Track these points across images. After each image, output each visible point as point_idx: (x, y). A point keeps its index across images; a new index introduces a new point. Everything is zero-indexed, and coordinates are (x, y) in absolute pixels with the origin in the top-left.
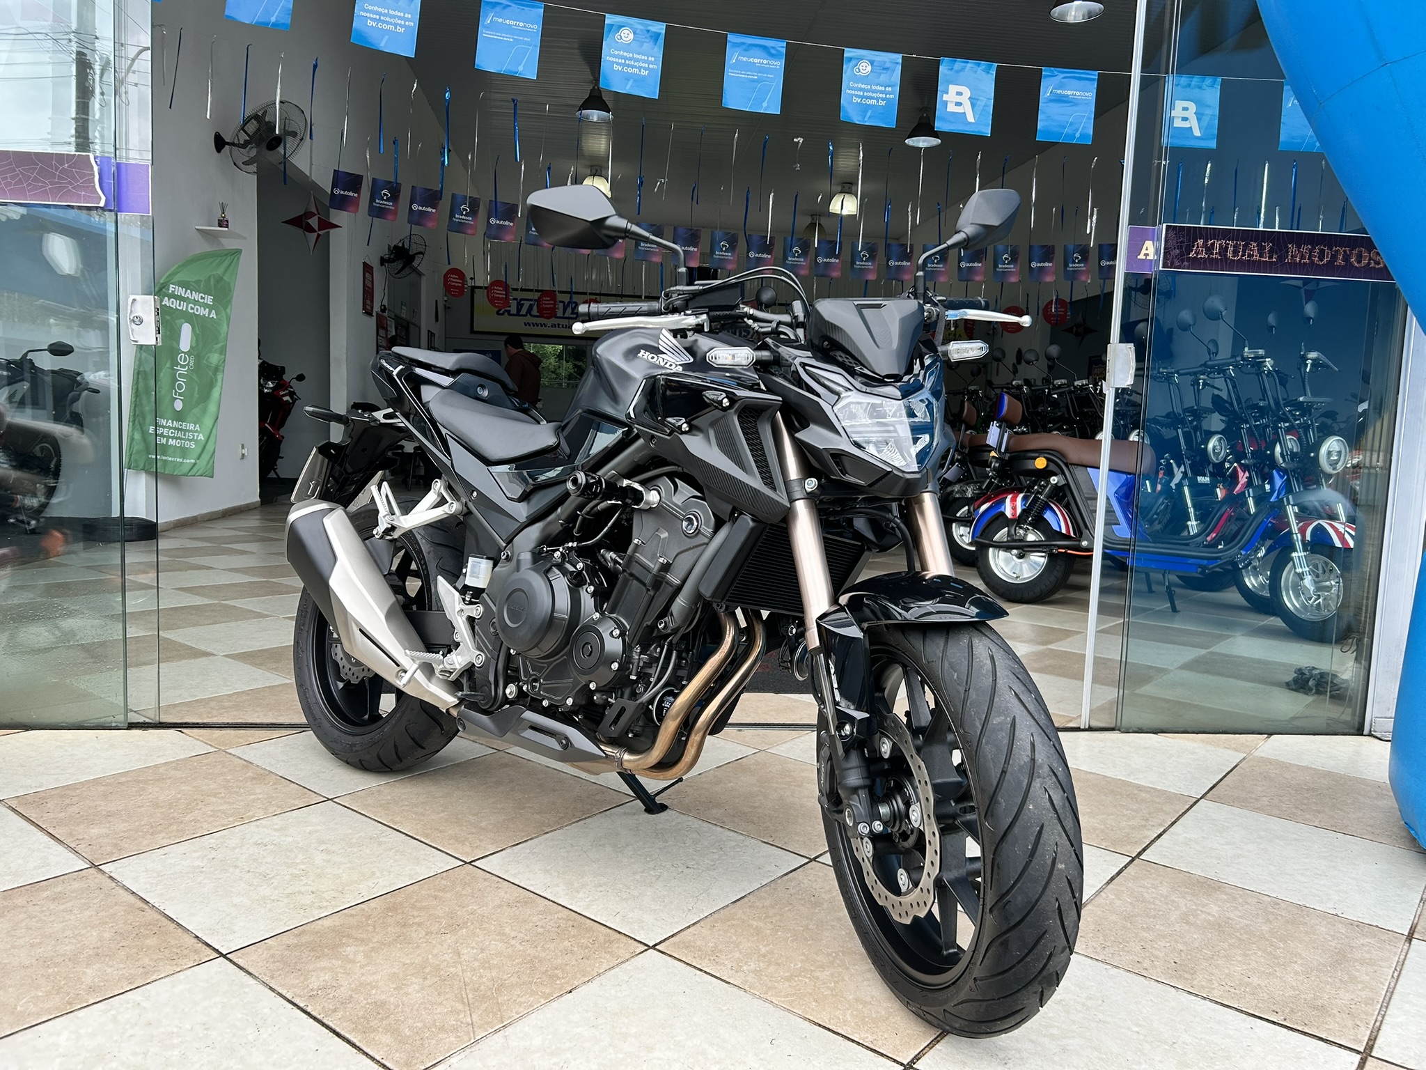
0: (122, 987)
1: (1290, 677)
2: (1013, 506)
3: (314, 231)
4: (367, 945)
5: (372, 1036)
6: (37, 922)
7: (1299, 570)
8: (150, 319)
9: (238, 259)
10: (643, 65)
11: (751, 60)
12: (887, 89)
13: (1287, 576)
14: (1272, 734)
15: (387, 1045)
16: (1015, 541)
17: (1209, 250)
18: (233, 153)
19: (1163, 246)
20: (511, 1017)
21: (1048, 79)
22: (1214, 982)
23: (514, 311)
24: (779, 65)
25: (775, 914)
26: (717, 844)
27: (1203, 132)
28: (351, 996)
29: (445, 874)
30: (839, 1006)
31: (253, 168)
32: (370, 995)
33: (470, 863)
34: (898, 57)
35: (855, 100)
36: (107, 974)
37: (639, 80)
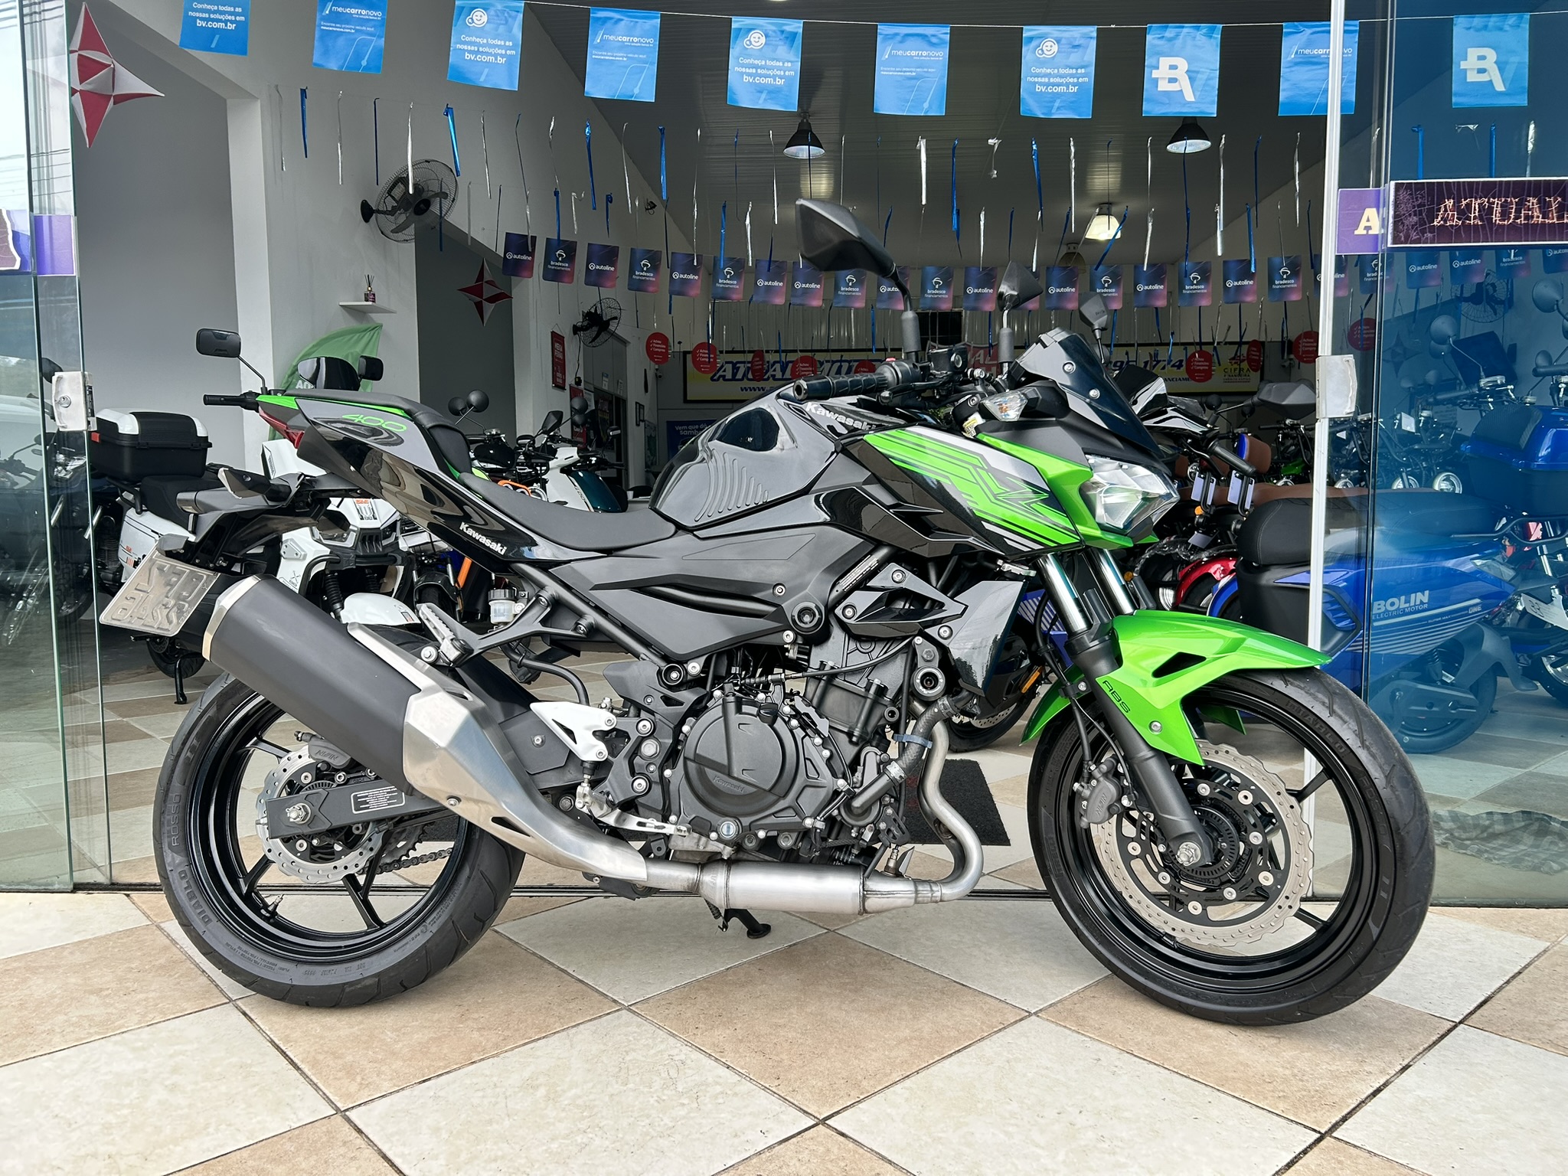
8: (78, 400)
9: (379, 333)
10: (778, 73)
11: (908, 53)
12: (1079, 71)
17: (1463, 214)
18: (381, 221)
19: (1391, 212)
21: (1292, 37)
23: (729, 376)
24: (942, 55)
26: (695, 1090)
27: (1507, 85)
31: (407, 235)
34: (1092, 31)
35: (1038, 88)
37: (773, 92)
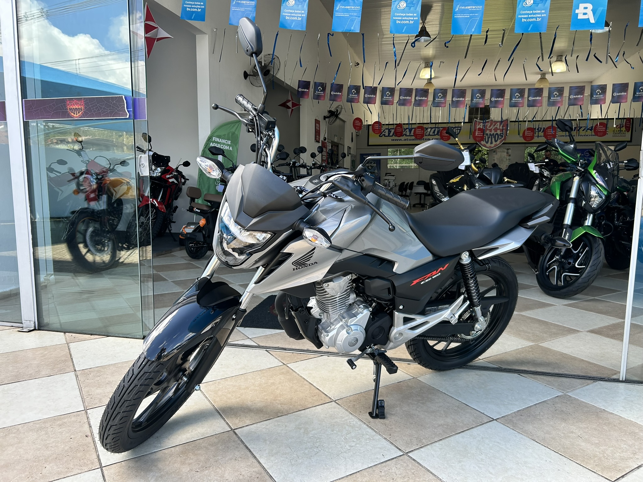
3: (291, 108)
6: (47, 437)
8: (147, 164)
10: (411, 18)
11: (466, 7)
12: (542, 11)
18: (251, 79)
23: (387, 134)
24: (481, 8)
33: (233, 430)
35: (523, 20)
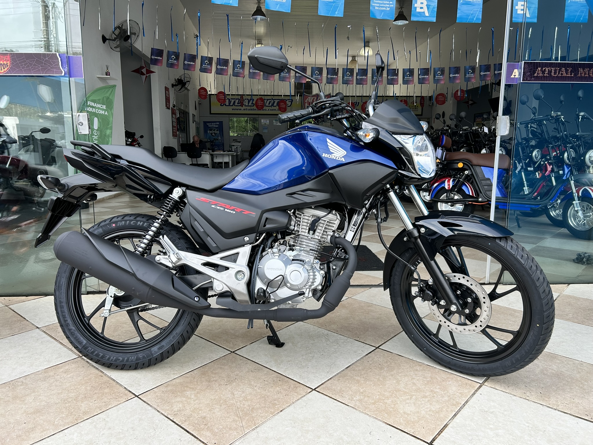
0: (97, 412)
1: (575, 257)
2: (448, 184)
3: (144, 75)
4: (195, 390)
5: (202, 432)
6: (60, 382)
7: (576, 209)
8: (86, 123)
9: (115, 89)
12: (390, 2)
13: (570, 212)
14: (570, 284)
15: (209, 437)
16: (450, 199)
17: (543, 72)
18: (110, 43)
19: (522, 71)
20: (258, 423)
22: (559, 402)
23: (227, 104)
25: (365, 373)
26: (336, 341)
27: (531, 15)
28: (191, 414)
29: (224, 357)
30: (397, 416)
31: (118, 49)
32: (199, 414)
33: (233, 352)
35: (376, 8)
36: (90, 406)
37: (282, 4)
